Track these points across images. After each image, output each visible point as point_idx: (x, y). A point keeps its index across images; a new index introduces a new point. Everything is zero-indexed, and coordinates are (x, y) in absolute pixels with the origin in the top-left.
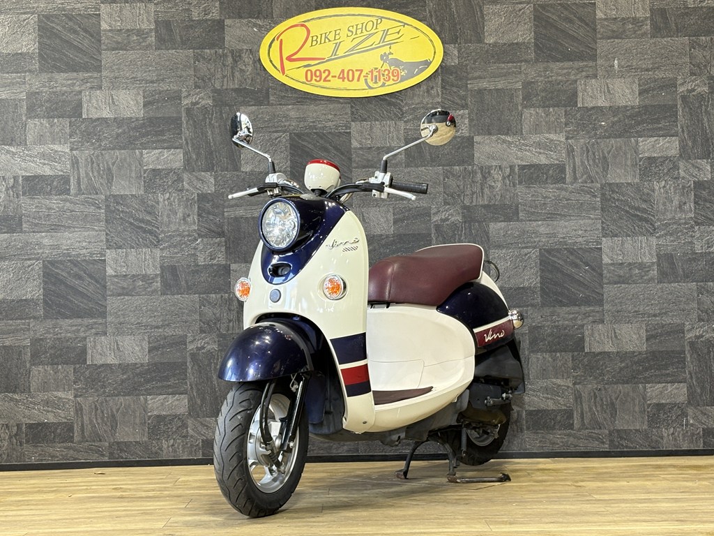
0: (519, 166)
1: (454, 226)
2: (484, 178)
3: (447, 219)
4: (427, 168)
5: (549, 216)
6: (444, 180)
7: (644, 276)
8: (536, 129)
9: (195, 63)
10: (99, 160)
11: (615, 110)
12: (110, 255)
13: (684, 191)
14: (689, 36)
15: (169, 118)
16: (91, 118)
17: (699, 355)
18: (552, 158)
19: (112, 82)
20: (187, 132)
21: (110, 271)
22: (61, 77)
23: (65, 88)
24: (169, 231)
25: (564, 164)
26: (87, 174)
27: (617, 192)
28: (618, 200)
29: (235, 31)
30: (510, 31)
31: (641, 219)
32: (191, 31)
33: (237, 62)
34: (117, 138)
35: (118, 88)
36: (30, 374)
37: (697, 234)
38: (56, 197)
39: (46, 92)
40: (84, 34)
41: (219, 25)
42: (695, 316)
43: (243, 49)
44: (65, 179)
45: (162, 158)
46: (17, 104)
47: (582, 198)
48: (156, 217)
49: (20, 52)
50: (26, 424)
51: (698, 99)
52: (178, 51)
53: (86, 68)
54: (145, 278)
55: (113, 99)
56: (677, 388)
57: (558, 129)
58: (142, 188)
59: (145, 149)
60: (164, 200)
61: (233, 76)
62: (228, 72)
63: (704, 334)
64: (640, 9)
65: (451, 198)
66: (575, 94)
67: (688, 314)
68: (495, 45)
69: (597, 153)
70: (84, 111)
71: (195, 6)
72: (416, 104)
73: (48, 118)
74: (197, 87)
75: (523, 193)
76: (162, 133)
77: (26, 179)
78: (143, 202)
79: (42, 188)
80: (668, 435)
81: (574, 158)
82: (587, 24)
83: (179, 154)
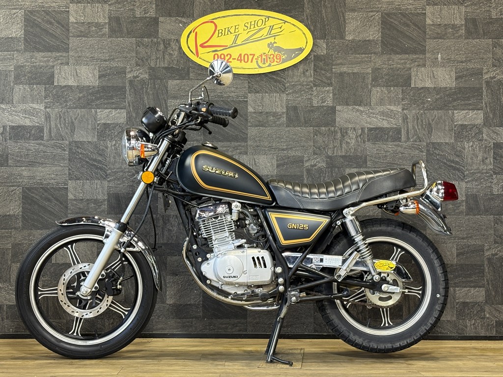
0: (368, 128)
1: (320, 170)
2: (343, 136)
3: (315, 165)
4: (302, 128)
5: (389, 165)
6: (314, 137)
7: (456, 210)
8: (381, 102)
9: (136, 48)
10: (65, 115)
11: (438, 90)
12: (71, 184)
13: (486, 149)
14: (492, 39)
15: (117, 87)
16: (61, 86)
17: (494, 268)
18: (392, 123)
19: (76, 60)
20: (129, 98)
21: (71, 196)
22: (39, 55)
23: (42, 64)
24: (114, 168)
25: (401, 128)
26: (56, 126)
27: (438, 149)
28: (438, 155)
29: (166, 25)
30: (364, 31)
31: (455, 169)
32: (134, 25)
33: (167, 48)
34: (78, 100)
35: (80, 64)
36: (10, 269)
37: (495, 181)
38: (33, 142)
39: (28, 66)
40: (57, 25)
41: (155, 21)
42: (492, 239)
43: (171, 39)
44: (40, 129)
45: (111, 115)
46: (7, 74)
47: (413, 153)
48: (105, 158)
49: (10, 36)
50: (7, 305)
51: (497, 84)
52: (124, 39)
53: (57, 49)
54: (96, 201)
55: (76, 72)
56: (478, 292)
57: (396, 103)
58: (96, 137)
59: (99, 109)
60: (112, 146)
61: (164, 58)
62: (160, 55)
63: (498, 252)
64: (458, 18)
65: (318, 151)
66: (409, 78)
67: (487, 238)
68: (353, 41)
69: (424, 121)
70: (56, 80)
71: (138, 7)
72: (295, 82)
73: (29, 84)
74: (138, 65)
75: (371, 148)
76: (111, 97)
77: (12, 128)
78: (96, 147)
79: (24, 134)
80: (471, 325)
81: (407, 124)
82: (419, 28)
83: (124, 113)
